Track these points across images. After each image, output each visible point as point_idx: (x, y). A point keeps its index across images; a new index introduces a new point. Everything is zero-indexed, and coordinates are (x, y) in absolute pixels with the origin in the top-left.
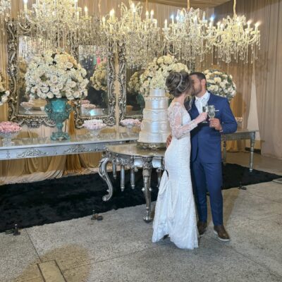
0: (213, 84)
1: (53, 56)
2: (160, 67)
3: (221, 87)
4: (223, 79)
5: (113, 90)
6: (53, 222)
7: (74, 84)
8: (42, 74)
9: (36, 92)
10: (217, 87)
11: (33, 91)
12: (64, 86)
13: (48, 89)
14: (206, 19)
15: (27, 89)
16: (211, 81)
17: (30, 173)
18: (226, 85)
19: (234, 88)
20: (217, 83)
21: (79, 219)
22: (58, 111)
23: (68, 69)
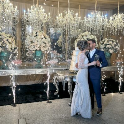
0: (109, 44)
1: (36, 33)
2: (83, 37)
3: (112, 46)
4: (113, 42)
5: (65, 47)
6: (31, 102)
7: (44, 45)
8: (31, 40)
9: (29, 48)
10: (110, 46)
11: (28, 47)
12: (40, 45)
13: (33, 47)
14: (103, 16)
15: (26, 47)
16: (107, 43)
17: (29, 81)
18: (115, 45)
19: (119, 46)
20: (110, 44)
21: (42, 102)
22: (38, 55)
23: (42, 39)
